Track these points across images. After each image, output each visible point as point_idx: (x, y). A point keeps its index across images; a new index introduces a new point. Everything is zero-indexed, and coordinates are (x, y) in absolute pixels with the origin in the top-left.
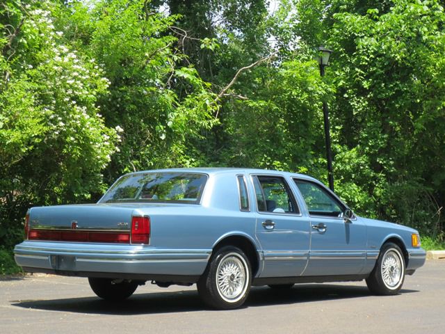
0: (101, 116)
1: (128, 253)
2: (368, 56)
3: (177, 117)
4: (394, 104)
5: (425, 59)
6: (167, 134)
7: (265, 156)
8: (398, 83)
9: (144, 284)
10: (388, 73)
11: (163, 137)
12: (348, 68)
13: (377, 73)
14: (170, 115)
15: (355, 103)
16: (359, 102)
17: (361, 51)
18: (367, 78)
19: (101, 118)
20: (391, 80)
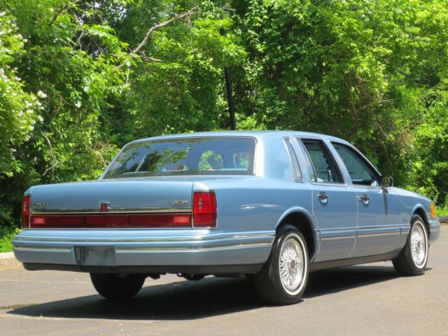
0: (20, 79)
1: (193, 240)
2: (261, 17)
3: (94, 81)
4: (292, 68)
5: (328, 18)
6: (82, 101)
7: (168, 126)
8: (295, 45)
9: (159, 277)
10: (284, 35)
11: (79, 105)
12: (239, 30)
13: (273, 35)
14: (85, 79)
15: (249, 68)
16: (253, 66)
17: (254, 11)
18: (261, 40)
19: (20, 82)
20: (288, 42)
